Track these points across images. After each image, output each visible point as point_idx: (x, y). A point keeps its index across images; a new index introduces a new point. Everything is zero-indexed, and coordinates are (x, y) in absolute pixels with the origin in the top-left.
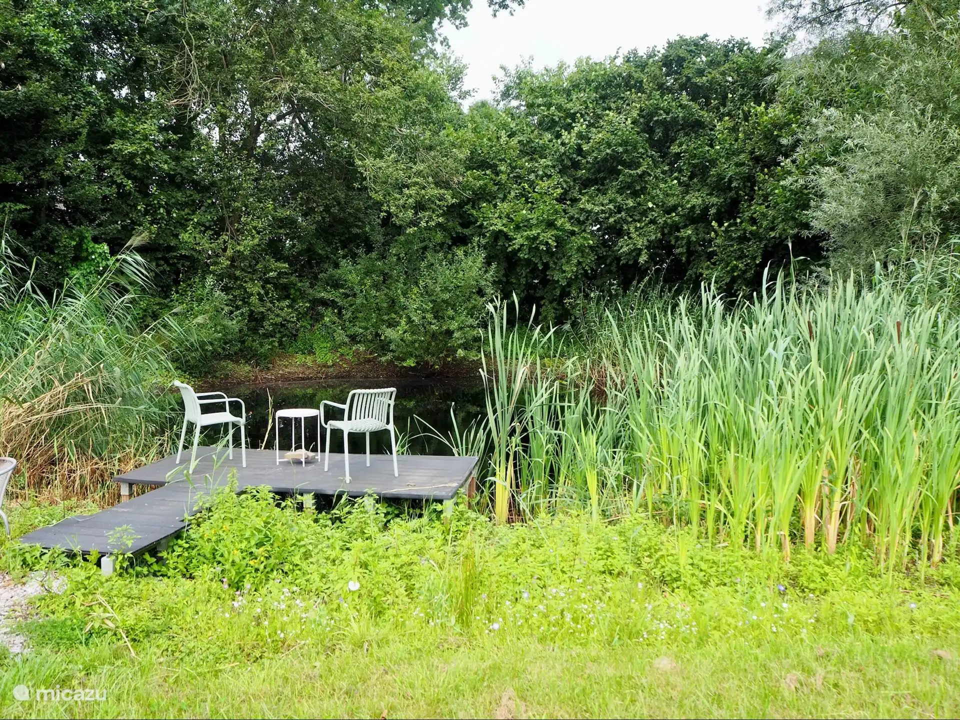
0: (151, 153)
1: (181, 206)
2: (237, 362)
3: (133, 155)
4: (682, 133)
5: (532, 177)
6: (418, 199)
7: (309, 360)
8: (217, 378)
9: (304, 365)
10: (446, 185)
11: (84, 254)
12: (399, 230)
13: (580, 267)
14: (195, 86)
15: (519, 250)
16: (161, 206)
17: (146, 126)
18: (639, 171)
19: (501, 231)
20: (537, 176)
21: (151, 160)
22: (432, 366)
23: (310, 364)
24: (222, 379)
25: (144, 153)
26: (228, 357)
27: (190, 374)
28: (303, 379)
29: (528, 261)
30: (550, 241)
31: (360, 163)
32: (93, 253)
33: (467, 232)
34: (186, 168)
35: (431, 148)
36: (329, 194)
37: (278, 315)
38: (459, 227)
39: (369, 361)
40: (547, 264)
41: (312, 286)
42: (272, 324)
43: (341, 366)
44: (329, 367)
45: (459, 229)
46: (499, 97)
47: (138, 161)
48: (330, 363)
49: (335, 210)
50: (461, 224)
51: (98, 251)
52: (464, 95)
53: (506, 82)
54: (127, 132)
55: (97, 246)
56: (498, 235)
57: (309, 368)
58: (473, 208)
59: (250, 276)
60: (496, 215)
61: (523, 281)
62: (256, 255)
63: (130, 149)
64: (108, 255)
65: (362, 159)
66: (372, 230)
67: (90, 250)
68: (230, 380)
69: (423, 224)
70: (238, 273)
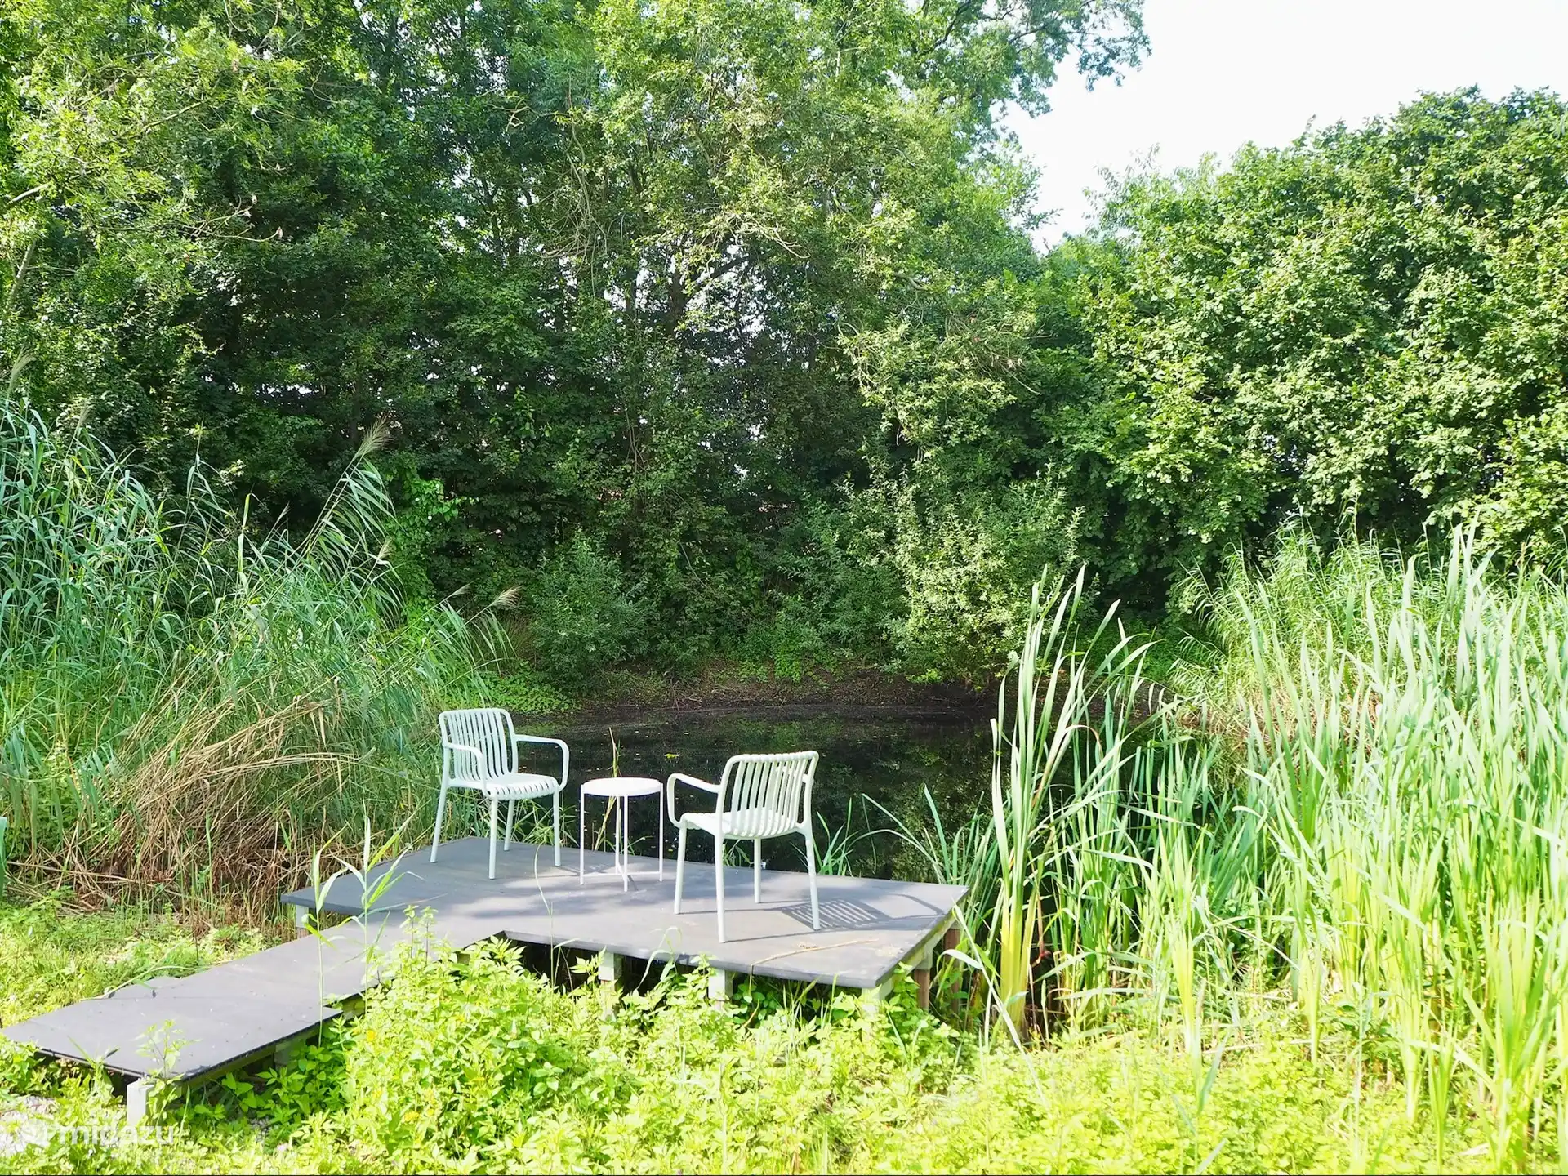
0: (512, 334)
1: (559, 417)
2: (643, 672)
3: (485, 337)
4: (1430, 269)
5: (1153, 355)
6: (946, 397)
7: (762, 672)
8: (608, 698)
9: (753, 680)
10: (996, 373)
11: (407, 496)
12: (913, 449)
13: (1237, 512)
14: (583, 225)
15: (1126, 484)
16: (526, 420)
17: (505, 291)
18: (1348, 340)
19: (1092, 453)
20: (1162, 355)
21: (511, 345)
22: (970, 686)
23: (763, 678)
24: (616, 701)
25: (501, 335)
26: (626, 663)
27: (565, 691)
28: (749, 704)
29: (1144, 504)
30: (1180, 467)
31: (846, 340)
32: (419, 494)
33: (1037, 453)
34: (569, 355)
35: (968, 312)
36: (800, 393)
37: (710, 597)
38: (1024, 447)
39: (862, 675)
40: (1176, 506)
41: (770, 547)
42: (699, 610)
43: (815, 684)
44: (793, 684)
45: (1024, 450)
46: (1096, 223)
47: (493, 347)
48: (796, 678)
49: (808, 419)
50: (1025, 442)
51: (427, 491)
52: (1035, 221)
53: (1107, 198)
54: (476, 302)
55: (424, 483)
56: (1088, 460)
57: (760, 685)
58: (1048, 411)
59: (664, 531)
60: (1085, 424)
61: (1138, 539)
62: (674, 496)
63: (480, 327)
64: (440, 498)
65: (850, 334)
66: (871, 452)
67: (414, 491)
68: (629, 703)
69: (954, 439)
70: (645, 526)
